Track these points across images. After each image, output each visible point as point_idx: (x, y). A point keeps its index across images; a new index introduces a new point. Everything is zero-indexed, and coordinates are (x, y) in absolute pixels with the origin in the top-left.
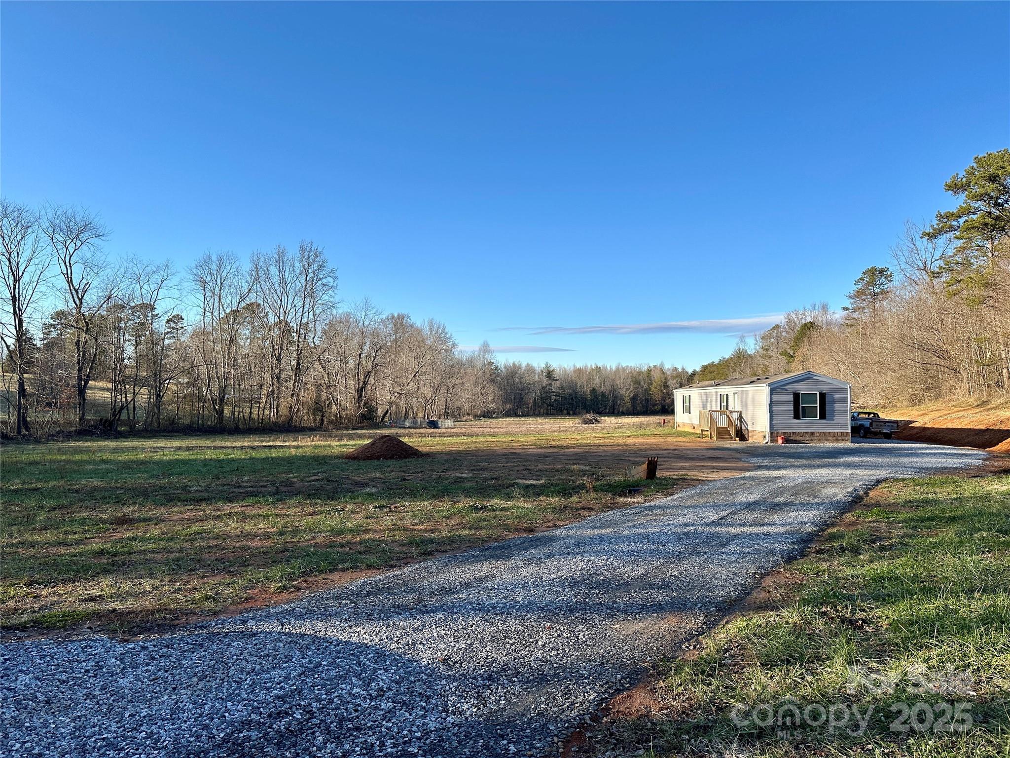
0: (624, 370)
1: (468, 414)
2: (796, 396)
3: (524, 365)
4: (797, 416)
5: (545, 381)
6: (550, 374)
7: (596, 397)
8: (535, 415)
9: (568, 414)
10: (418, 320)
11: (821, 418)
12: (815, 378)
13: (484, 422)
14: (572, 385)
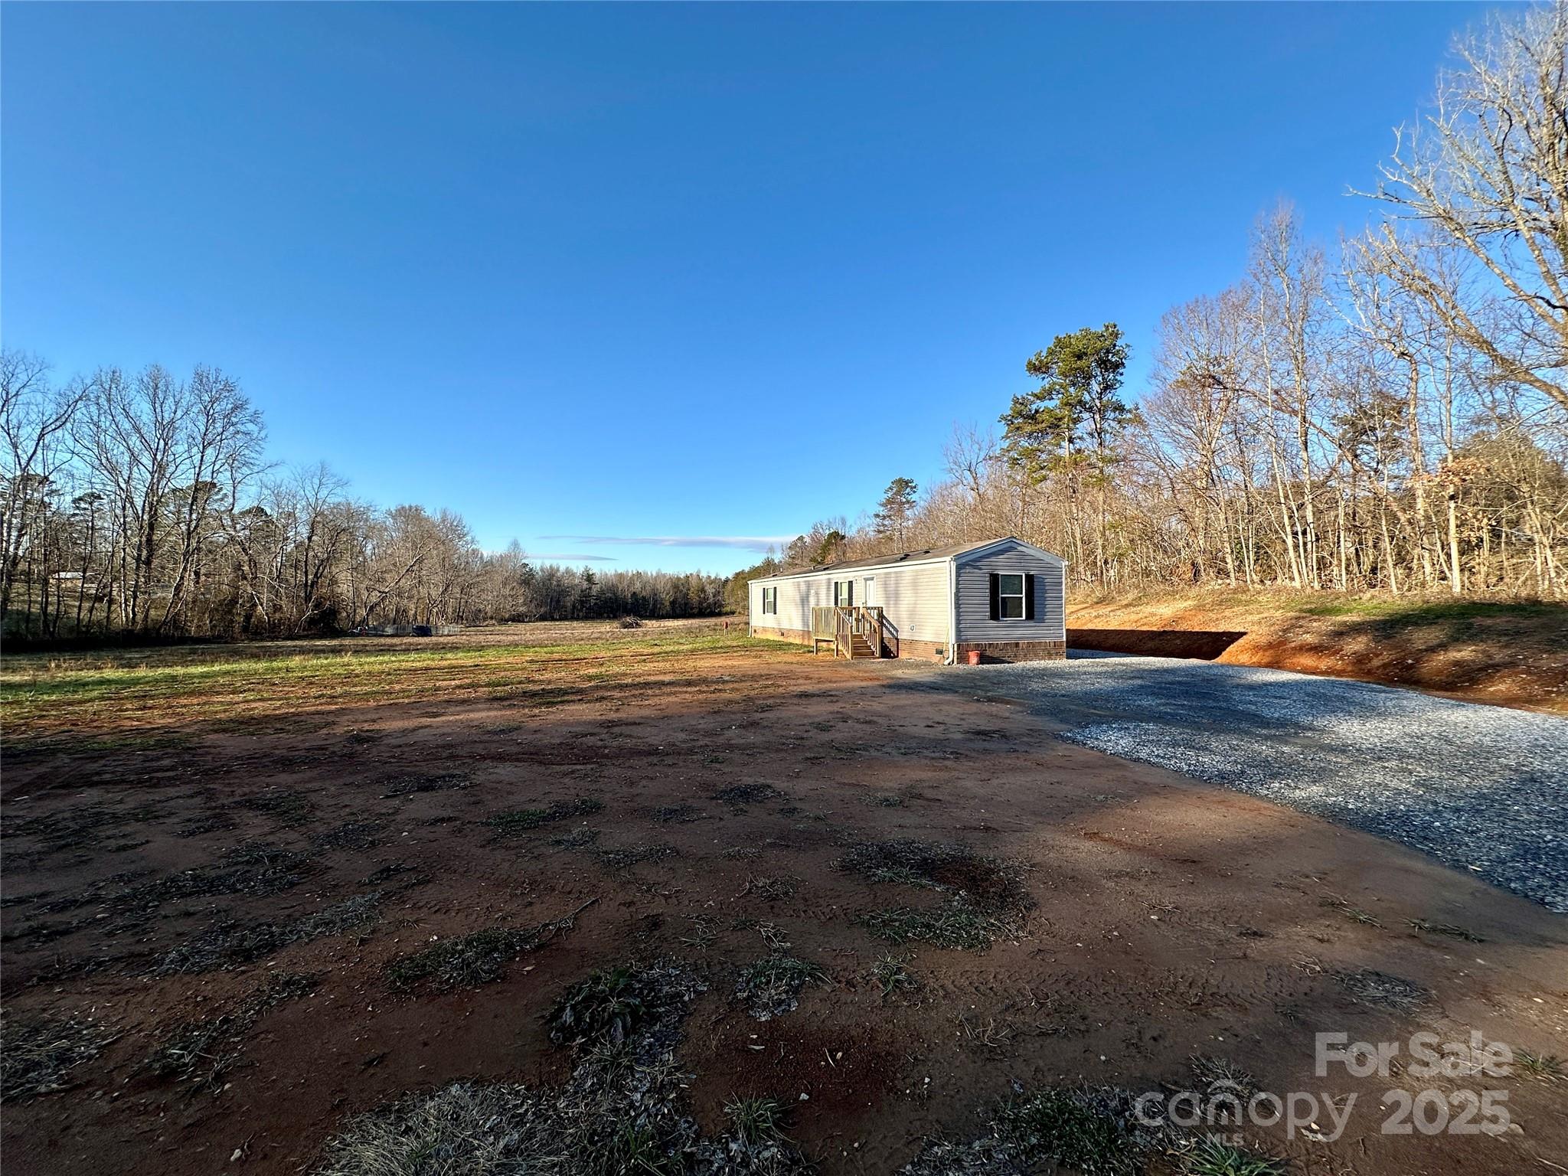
0: (664, 576)
1: (492, 618)
2: (994, 578)
3: (562, 569)
4: (994, 616)
5: (585, 585)
6: (589, 578)
7: (636, 600)
8: (573, 619)
9: (609, 618)
10: (432, 511)
11: (1027, 618)
12: (1019, 548)
13: (512, 627)
14: (612, 588)
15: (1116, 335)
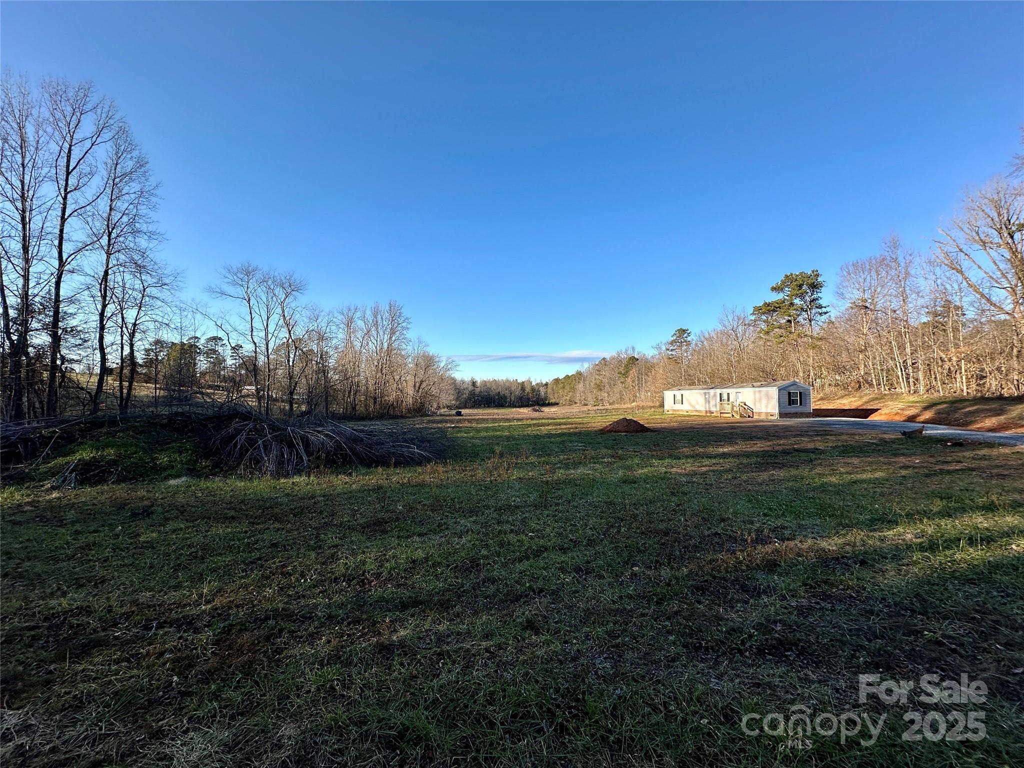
2: (789, 393)
4: (790, 404)
5: (471, 388)
7: (500, 397)
11: (800, 405)
12: (797, 385)
14: (488, 390)
15: (818, 275)
